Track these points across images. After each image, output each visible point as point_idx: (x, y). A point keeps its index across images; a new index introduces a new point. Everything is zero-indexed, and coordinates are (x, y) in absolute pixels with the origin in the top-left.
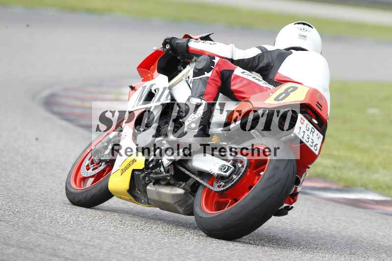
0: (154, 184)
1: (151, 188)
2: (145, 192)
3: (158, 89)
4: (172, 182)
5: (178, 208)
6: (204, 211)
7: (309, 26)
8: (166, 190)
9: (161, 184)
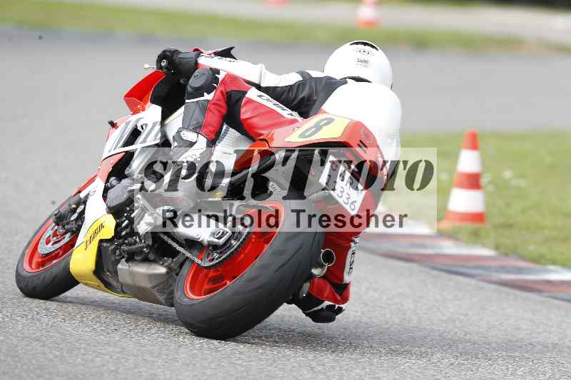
0: (127, 261)
1: (123, 267)
2: (116, 272)
3: (146, 125)
4: (151, 256)
5: (157, 294)
6: (188, 296)
7: (373, 47)
8: (141, 269)
9: (136, 260)
